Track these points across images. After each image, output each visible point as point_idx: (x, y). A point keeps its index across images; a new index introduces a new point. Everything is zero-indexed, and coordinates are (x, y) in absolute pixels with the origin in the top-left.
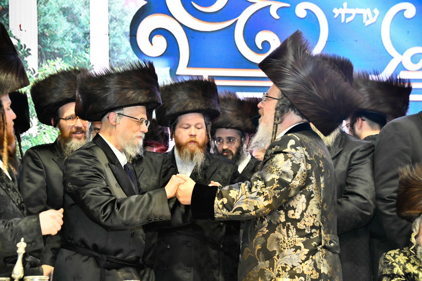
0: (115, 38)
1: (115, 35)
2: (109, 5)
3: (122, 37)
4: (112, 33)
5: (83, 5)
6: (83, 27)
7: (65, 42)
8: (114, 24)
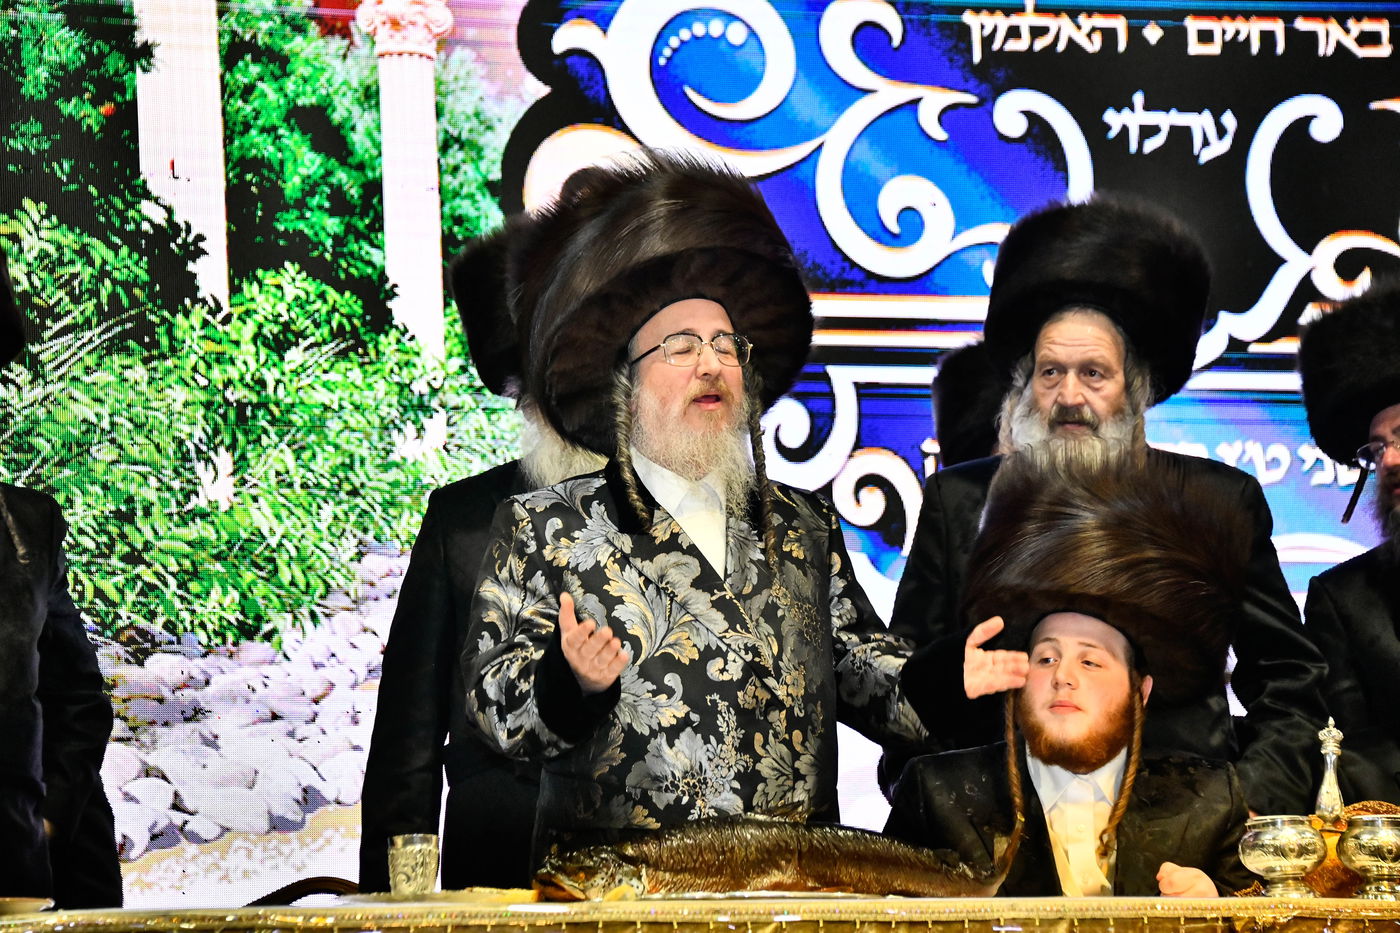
0: (458, 201)
1: (458, 189)
2: (439, 98)
3: (479, 197)
4: (450, 183)
5: (358, 100)
6: (361, 167)
7: (308, 214)
8: (456, 156)
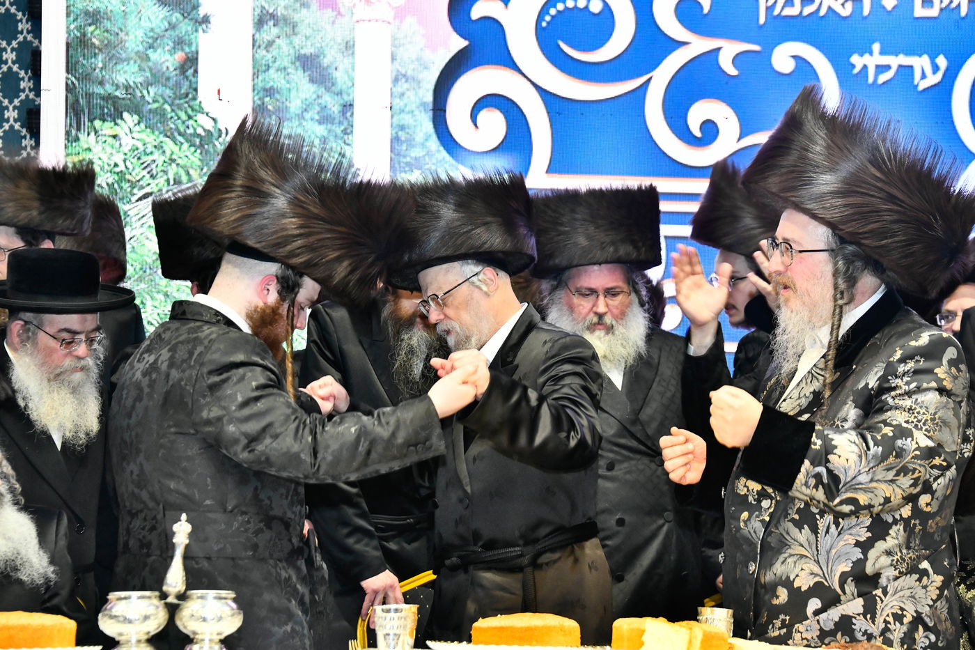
0: (403, 115)
1: (403, 108)
2: (393, 49)
3: (416, 113)
4: (398, 104)
5: (340, 50)
6: (340, 93)
7: (304, 123)
8: (402, 86)
